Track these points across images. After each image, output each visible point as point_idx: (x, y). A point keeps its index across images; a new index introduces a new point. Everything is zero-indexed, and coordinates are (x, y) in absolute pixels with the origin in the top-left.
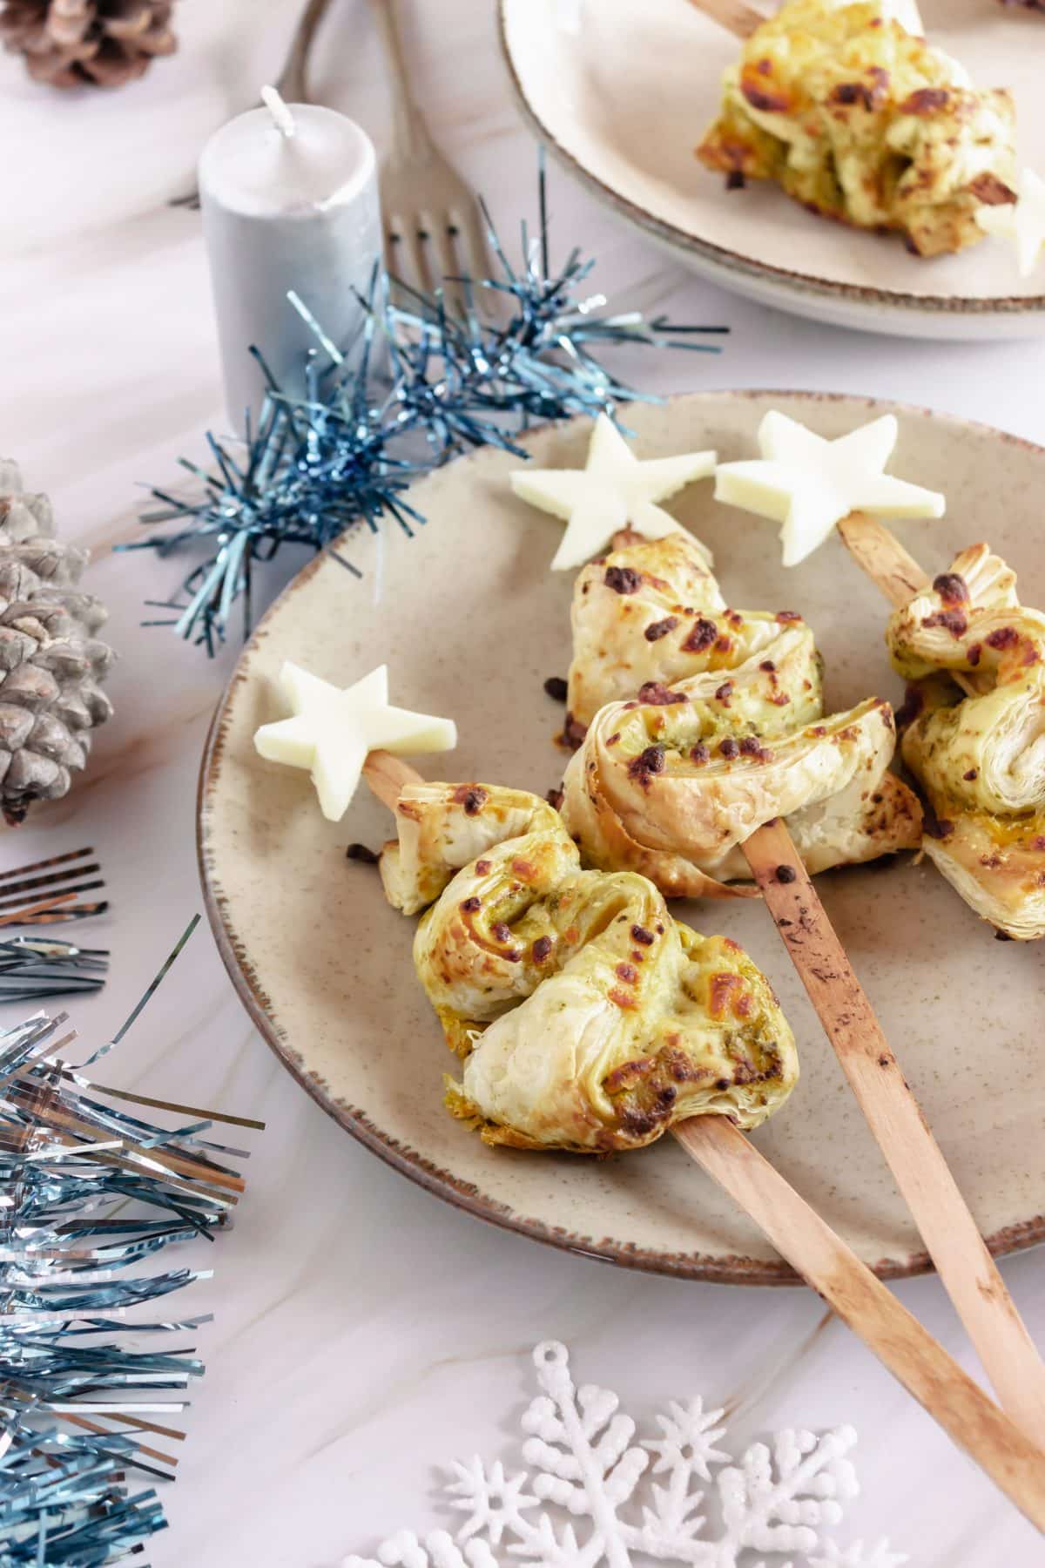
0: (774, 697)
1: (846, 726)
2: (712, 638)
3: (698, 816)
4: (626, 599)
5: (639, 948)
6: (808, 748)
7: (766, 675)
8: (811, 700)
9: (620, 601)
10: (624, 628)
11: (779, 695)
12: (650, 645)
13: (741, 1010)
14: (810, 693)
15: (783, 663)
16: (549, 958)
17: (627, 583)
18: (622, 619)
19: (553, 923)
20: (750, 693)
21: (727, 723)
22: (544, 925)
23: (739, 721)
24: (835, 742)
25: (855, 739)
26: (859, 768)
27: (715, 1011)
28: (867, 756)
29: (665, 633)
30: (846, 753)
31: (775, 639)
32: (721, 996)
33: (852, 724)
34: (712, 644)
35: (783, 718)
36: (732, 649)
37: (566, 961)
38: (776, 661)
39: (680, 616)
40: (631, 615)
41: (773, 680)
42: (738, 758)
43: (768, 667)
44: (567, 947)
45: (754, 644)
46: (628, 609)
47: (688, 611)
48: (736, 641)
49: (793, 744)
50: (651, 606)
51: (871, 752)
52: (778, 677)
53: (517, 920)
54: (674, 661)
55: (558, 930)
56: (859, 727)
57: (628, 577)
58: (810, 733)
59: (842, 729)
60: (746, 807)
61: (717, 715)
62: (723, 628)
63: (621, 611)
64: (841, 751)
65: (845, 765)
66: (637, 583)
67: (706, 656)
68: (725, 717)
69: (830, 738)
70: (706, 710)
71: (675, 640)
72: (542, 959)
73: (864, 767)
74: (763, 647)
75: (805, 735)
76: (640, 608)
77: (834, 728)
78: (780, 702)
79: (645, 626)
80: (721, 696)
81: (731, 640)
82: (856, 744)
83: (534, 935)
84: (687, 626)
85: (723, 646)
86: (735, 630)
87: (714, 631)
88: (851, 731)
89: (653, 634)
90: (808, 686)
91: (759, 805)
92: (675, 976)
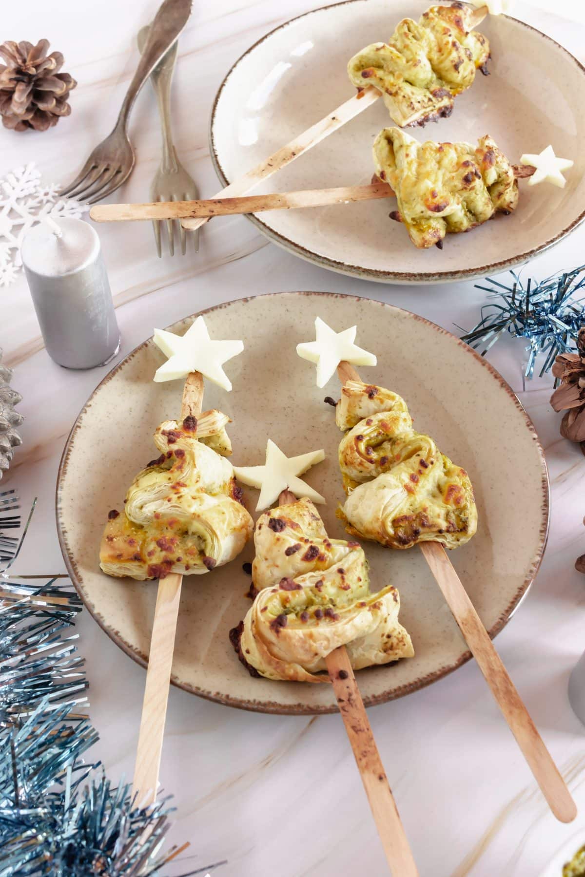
0: (343, 586)
1: (376, 601)
2: (316, 555)
3: (302, 647)
4: (278, 534)
5: (422, 469)
6: (356, 614)
7: (340, 575)
8: (361, 586)
9: (275, 535)
10: (276, 549)
11: (345, 585)
12: (287, 557)
13: (457, 501)
14: (360, 583)
15: (348, 570)
16: (387, 465)
17: (278, 527)
18: (275, 544)
19: (392, 450)
20: (332, 585)
21: (320, 599)
22: (387, 450)
23: (325, 598)
24: (369, 610)
25: (379, 608)
26: (381, 622)
27: (446, 501)
28: (384, 617)
29: (294, 552)
30: (375, 615)
31: (346, 556)
32: (451, 494)
33: (379, 600)
34: (317, 558)
35: (347, 596)
36: (326, 560)
37: (393, 467)
38: (345, 568)
39: (302, 543)
40: (280, 542)
41: (343, 578)
42: (323, 618)
43: (341, 571)
44: (395, 461)
45: (336, 558)
46: (278, 539)
47: (307, 541)
48: (328, 556)
49: (349, 611)
50: (289, 538)
51: (387, 615)
52: (345, 577)
53: (377, 446)
54: (299, 565)
55: (392, 454)
56: (382, 602)
57: (279, 524)
58: (358, 605)
59: (373, 603)
60: (325, 643)
61: (315, 595)
62: (322, 549)
63: (275, 540)
64: (372, 614)
65: (374, 620)
66: (284, 526)
67: (313, 564)
68: (319, 596)
69: (367, 608)
70: (310, 593)
71: (298, 556)
72: (384, 465)
73: (383, 621)
74: (340, 560)
75: (356, 606)
76: (284, 540)
77: (370, 602)
78: (346, 588)
79: (285, 549)
80: (318, 585)
81: (326, 556)
82: (379, 611)
83: (382, 454)
84: (305, 548)
85: (322, 558)
86: (328, 550)
87: (317, 551)
88: (377, 604)
89: (290, 552)
90: (360, 580)
91: (331, 642)
92: (436, 481)
